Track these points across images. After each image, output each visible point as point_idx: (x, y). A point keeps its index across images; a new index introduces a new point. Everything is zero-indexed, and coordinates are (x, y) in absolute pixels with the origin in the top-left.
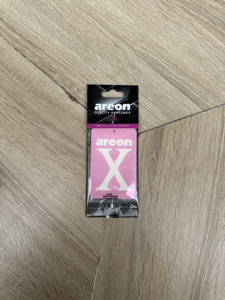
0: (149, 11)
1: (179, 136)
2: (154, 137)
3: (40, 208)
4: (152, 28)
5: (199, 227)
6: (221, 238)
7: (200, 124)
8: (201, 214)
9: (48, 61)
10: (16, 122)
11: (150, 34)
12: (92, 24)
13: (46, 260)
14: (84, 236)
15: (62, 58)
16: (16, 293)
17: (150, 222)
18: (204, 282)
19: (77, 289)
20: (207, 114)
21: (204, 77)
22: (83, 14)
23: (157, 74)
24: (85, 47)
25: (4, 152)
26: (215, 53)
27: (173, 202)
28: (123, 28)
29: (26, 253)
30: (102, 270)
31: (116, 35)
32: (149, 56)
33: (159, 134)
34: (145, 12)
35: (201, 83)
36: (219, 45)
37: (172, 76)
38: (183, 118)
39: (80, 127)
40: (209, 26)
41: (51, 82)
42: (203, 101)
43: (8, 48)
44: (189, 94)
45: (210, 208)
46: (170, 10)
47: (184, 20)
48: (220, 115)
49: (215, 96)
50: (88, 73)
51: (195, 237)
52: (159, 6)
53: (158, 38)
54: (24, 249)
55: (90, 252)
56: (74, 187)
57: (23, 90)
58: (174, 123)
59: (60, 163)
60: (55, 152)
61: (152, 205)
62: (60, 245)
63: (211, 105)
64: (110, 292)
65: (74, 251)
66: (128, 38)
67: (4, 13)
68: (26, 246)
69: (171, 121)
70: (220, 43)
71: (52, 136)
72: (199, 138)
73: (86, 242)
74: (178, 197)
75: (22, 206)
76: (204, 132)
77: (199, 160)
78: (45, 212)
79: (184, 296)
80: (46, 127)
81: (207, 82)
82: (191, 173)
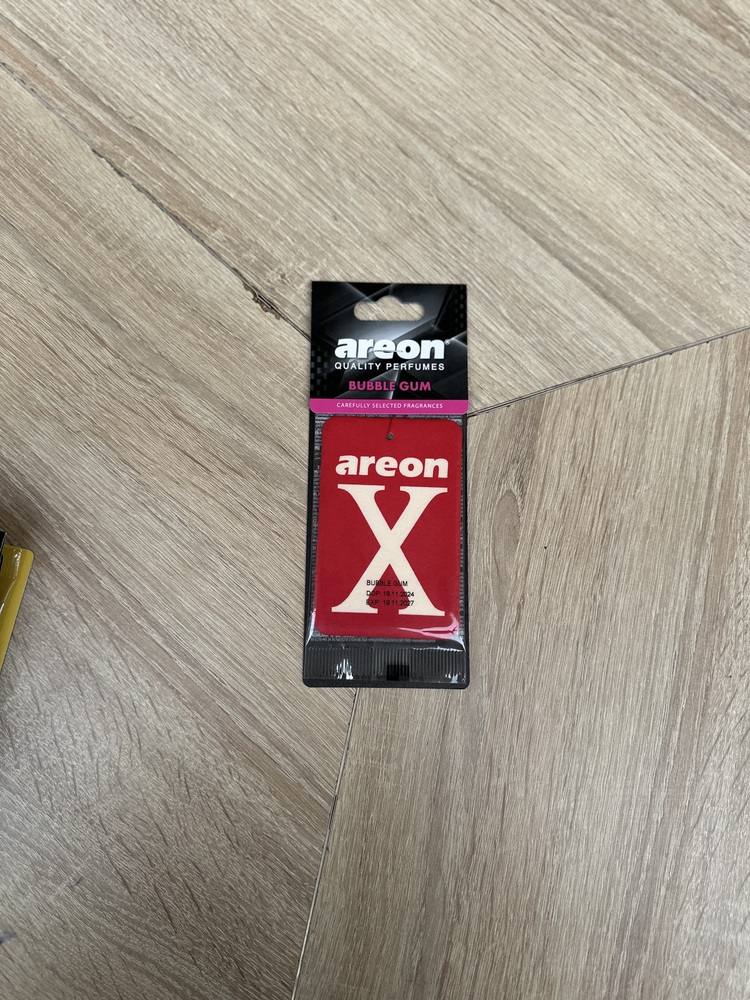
0: (505, 53)
1: (591, 427)
2: (512, 429)
3: (155, 636)
4: (511, 100)
5: (650, 708)
6: (719, 745)
7: (655, 392)
8: (656, 666)
9: (193, 188)
10: (89, 369)
11: (506, 120)
12: (331, 84)
13: (165, 802)
14: (288, 728)
15: (237, 184)
16: (65, 905)
17: (496, 689)
18: (665, 884)
19: (260, 897)
20: (675, 363)
21: (669, 253)
22: (306, 55)
23: (526, 240)
24: (307, 153)
25: (47, 459)
26: (701, 182)
27: (569, 628)
28: (425, 100)
29: (104, 777)
30: (342, 839)
31: (401, 118)
32: (501, 185)
33: (529, 419)
34: (491, 54)
35: (658, 269)
36: (712, 156)
37: (569, 244)
38: (602, 373)
39: (285, 390)
40: (682, 101)
41: (200, 252)
42: (665, 323)
43: (71, 147)
44: (620, 302)
45: (683, 650)
46: (568, 52)
47: (607, 80)
48: (717, 364)
49: (700, 310)
50: (314, 228)
51: (636, 741)
52: (534, 38)
53: (529, 131)
54: (97, 765)
55: (306, 778)
56: (263, 575)
57: (112, 274)
58: (576, 386)
59: (223, 501)
60: (206, 465)
61: (503, 634)
62: (211, 755)
63: (688, 334)
64: (366, 910)
65: (255, 776)
66: (437, 129)
67: (64, 45)
68: (103, 756)
69: (567, 380)
70: (717, 151)
71: (200, 416)
72: (651, 433)
73: (294, 746)
74: (583, 611)
75: (98, 628)
76: (666, 418)
77: (649, 500)
78: (167, 649)
79: (601, 926)
80: (180, 388)
81: (677, 267)
82: (626, 540)
